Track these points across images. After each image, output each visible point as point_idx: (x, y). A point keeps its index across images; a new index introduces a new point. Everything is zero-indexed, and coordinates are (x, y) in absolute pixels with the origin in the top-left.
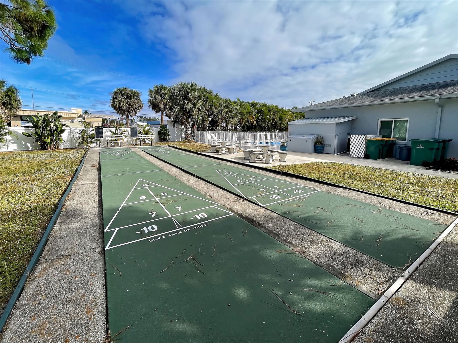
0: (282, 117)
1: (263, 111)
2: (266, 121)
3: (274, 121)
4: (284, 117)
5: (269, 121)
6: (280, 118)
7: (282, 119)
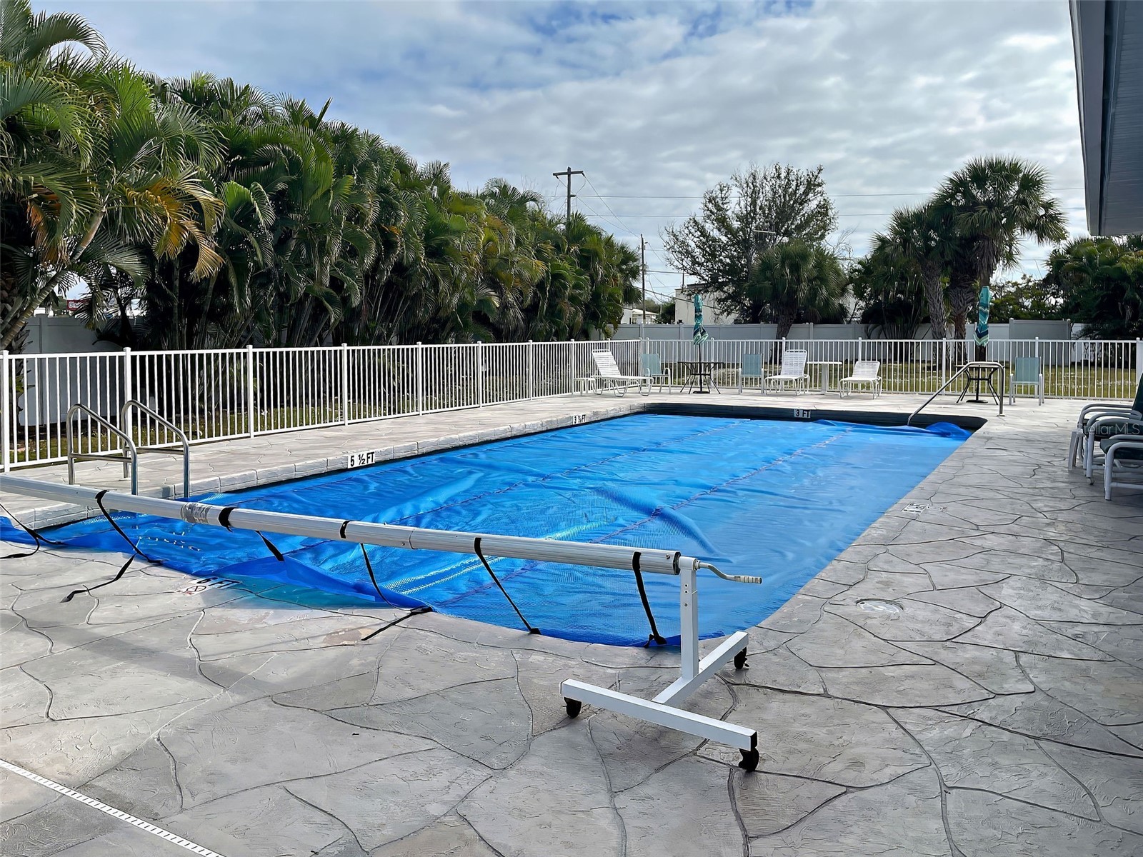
0: (445, 229)
1: (295, 166)
2: (324, 250)
3: (387, 257)
4: (457, 233)
5: (351, 252)
6: (428, 238)
7: (447, 243)
